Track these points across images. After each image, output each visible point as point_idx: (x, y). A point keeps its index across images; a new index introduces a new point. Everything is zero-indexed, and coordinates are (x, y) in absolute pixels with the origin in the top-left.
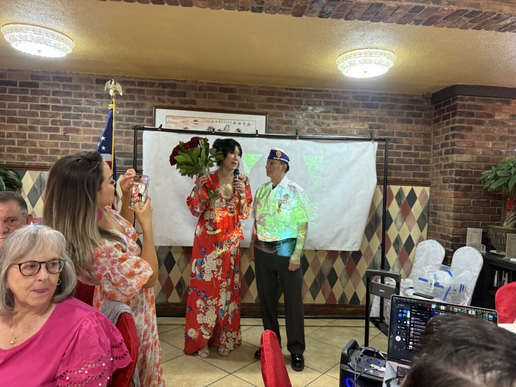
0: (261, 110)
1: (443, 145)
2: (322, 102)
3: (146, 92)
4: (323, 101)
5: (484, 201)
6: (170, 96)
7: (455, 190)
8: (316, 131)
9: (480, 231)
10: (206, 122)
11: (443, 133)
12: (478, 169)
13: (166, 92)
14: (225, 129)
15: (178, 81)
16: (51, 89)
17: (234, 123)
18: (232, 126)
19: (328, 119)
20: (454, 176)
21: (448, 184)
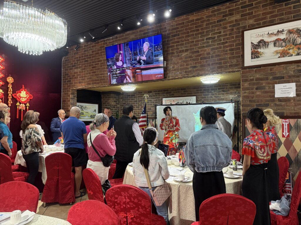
0: (195, 94)
3: (160, 93)
10: (177, 100)
13: (166, 93)
14: (182, 102)
15: (169, 89)
16: (138, 96)
18: (185, 101)
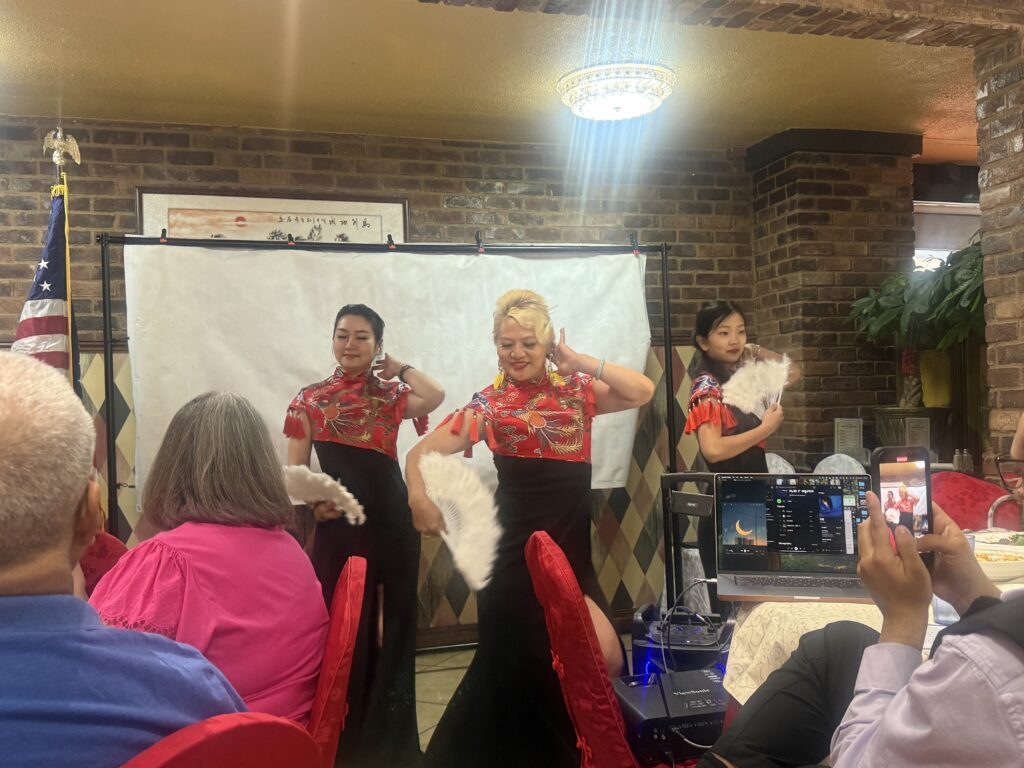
0: (391, 192)
1: (776, 256)
2: (524, 172)
3: (115, 155)
4: (524, 168)
5: (861, 365)
6: (174, 162)
7: (805, 346)
8: (515, 236)
9: (859, 422)
10: (264, 221)
11: (774, 231)
12: (845, 300)
13: (165, 154)
14: (310, 236)
15: (192, 127)
17: (332, 222)
18: (326, 228)
19: (539, 209)
20: (800, 317)
21: (790, 334)
